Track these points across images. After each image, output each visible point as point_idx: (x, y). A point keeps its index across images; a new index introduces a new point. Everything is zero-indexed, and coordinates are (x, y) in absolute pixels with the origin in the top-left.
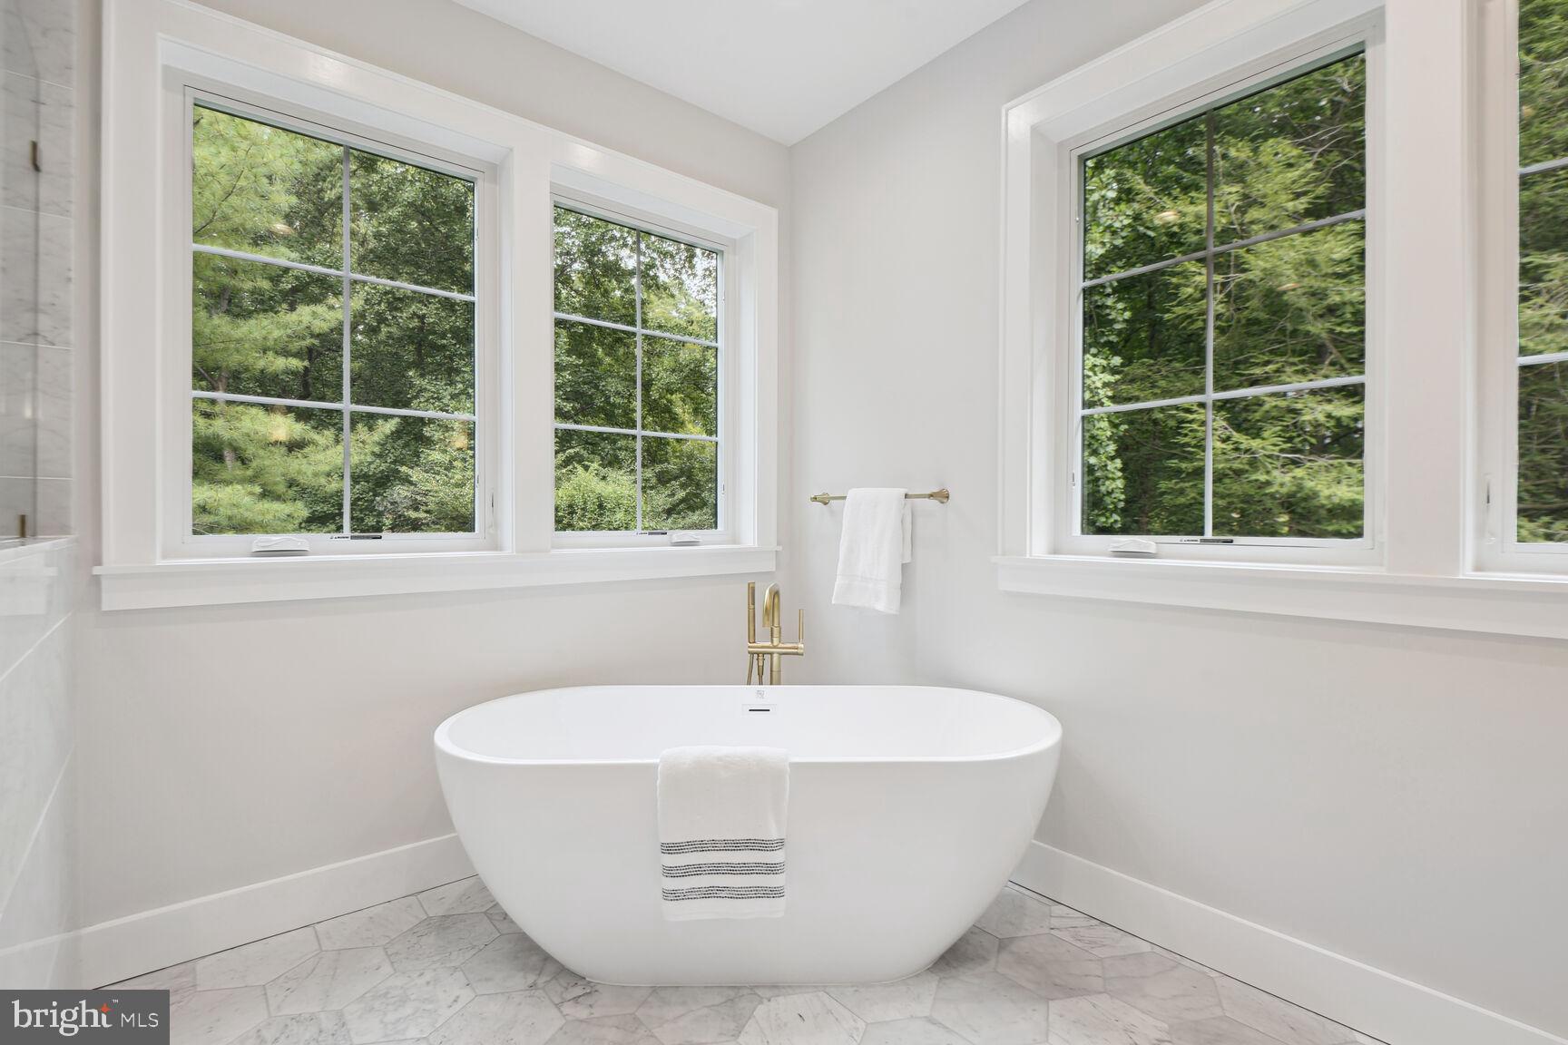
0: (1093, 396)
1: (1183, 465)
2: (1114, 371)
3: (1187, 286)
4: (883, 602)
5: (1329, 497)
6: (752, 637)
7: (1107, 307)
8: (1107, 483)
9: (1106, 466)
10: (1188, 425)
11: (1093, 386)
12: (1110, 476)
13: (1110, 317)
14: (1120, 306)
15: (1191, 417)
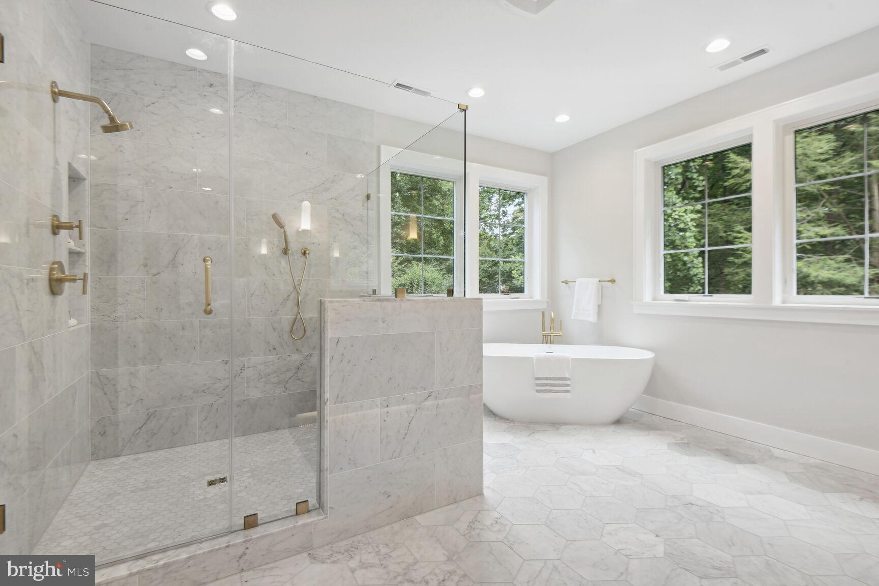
0: (685, 226)
1: (736, 261)
2: (698, 212)
3: (737, 168)
4: (592, 317)
5: (817, 277)
6: (544, 330)
7: (694, 179)
8: (694, 270)
9: (693, 261)
10: (738, 240)
11: (685, 221)
12: (696, 266)
13: (696, 184)
14: (701, 178)
15: (740, 235)
